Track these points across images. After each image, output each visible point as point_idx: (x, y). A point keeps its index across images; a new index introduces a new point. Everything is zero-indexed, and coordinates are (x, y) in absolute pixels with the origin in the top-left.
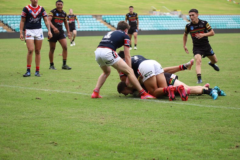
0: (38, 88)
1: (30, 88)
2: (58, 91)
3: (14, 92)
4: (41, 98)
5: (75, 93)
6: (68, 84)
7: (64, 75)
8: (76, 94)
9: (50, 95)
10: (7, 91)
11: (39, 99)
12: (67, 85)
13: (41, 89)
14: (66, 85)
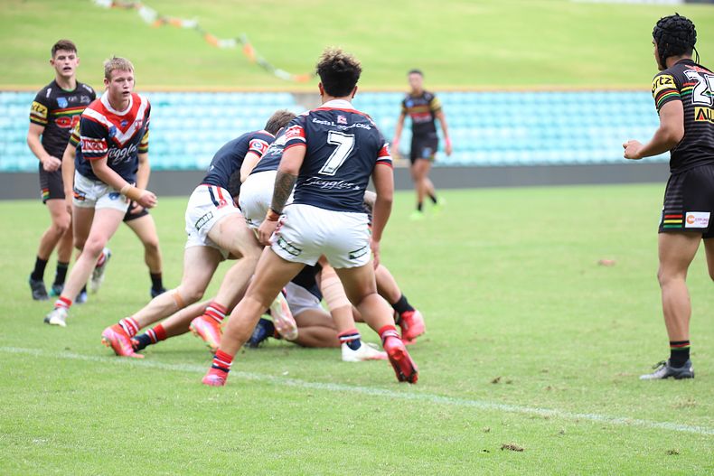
0: (510, 405)
1: (477, 404)
2: (596, 418)
3: (409, 417)
4: (523, 447)
5: (669, 426)
6: (639, 387)
7: (621, 351)
8: (675, 431)
9: (562, 433)
10: (382, 415)
11: (513, 448)
12: (636, 392)
13: (525, 406)
14: (628, 392)
